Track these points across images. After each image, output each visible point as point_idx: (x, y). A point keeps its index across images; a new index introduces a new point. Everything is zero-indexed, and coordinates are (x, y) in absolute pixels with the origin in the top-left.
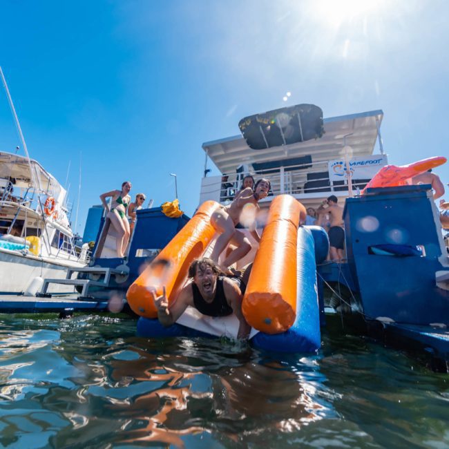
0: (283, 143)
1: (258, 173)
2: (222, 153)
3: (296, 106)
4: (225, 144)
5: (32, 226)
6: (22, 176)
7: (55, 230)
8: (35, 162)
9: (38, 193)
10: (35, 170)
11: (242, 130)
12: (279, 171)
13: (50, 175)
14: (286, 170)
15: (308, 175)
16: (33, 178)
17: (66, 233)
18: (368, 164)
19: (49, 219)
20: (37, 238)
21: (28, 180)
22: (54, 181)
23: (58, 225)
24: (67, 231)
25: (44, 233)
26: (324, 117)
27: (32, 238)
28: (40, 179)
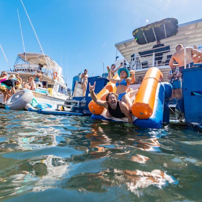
0: (155, 40)
1: (141, 57)
3: (163, 20)
5: (50, 84)
7: (59, 85)
8: (47, 56)
9: (50, 70)
10: (47, 60)
11: (134, 36)
12: (152, 55)
13: (54, 61)
15: (168, 56)
16: (47, 64)
19: (56, 80)
20: (52, 89)
22: (56, 64)
23: (60, 83)
25: (54, 87)
27: (50, 89)
28: (50, 63)
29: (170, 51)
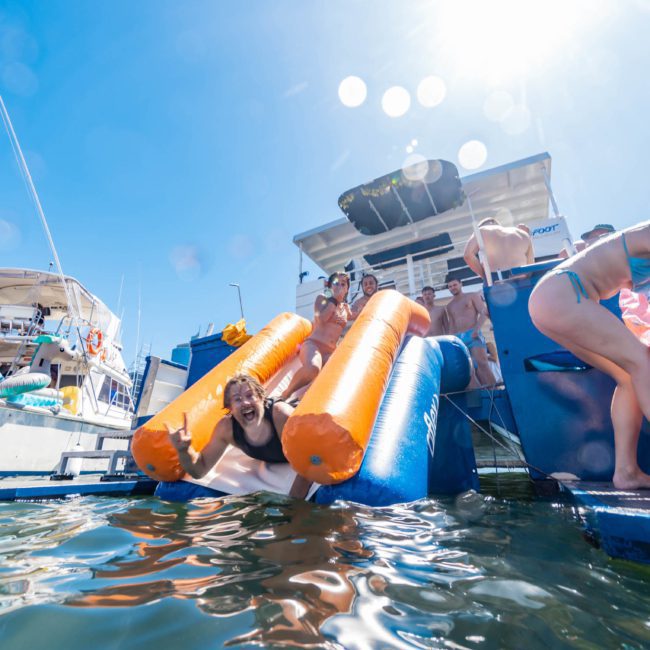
0: (409, 221)
1: (375, 268)
2: (323, 246)
4: (326, 234)
5: (71, 373)
6: (58, 303)
7: (103, 377)
8: (72, 280)
9: (76, 324)
10: (72, 293)
12: (405, 262)
13: (95, 297)
14: (415, 259)
15: (449, 262)
16: (69, 304)
17: (120, 379)
18: (537, 234)
19: (95, 360)
20: (76, 388)
21: (65, 308)
22: (101, 305)
23: (109, 370)
24: (122, 377)
25: (87, 381)
26: (461, 176)
27: (69, 389)
28: (79, 303)
29: (452, 248)
